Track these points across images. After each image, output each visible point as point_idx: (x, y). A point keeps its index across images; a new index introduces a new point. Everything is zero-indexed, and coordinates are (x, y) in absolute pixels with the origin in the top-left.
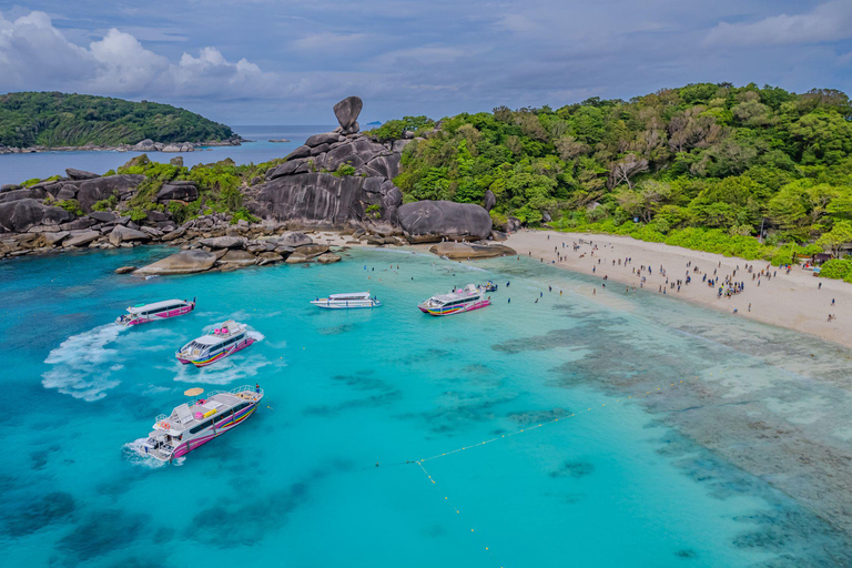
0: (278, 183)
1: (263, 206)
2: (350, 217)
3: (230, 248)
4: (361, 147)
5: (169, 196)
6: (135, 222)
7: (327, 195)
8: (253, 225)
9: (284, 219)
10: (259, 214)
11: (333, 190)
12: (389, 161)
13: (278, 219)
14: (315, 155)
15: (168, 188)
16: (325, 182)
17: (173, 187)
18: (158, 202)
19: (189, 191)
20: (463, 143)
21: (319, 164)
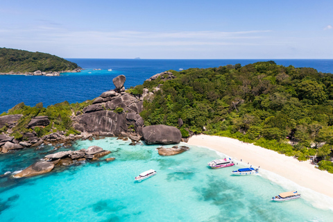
0: (89, 115)
1: (81, 126)
2: (121, 131)
3: (61, 158)
4: (125, 98)
5: (35, 124)
6: (17, 139)
7: (110, 120)
8: (77, 136)
9: (92, 132)
10: (80, 129)
11: (113, 118)
12: (138, 105)
13: (89, 132)
14: (105, 102)
15: (34, 121)
16: (110, 115)
17: (36, 120)
18: (28, 128)
19: (45, 121)
20: (169, 96)
21: (107, 106)
